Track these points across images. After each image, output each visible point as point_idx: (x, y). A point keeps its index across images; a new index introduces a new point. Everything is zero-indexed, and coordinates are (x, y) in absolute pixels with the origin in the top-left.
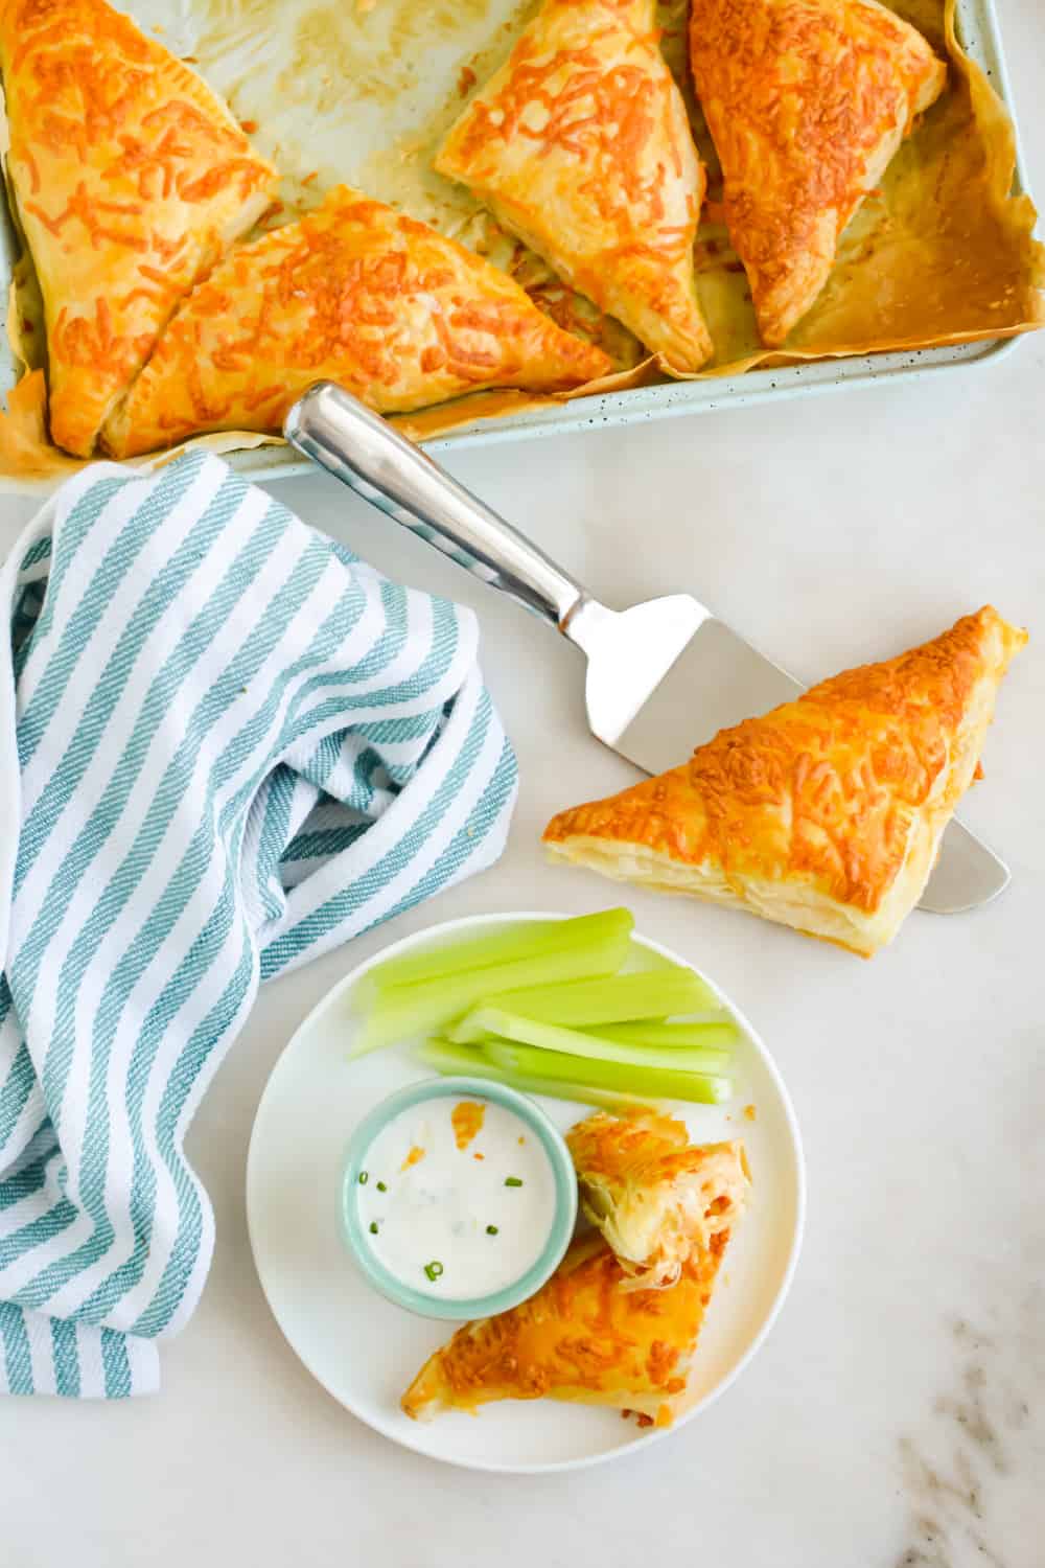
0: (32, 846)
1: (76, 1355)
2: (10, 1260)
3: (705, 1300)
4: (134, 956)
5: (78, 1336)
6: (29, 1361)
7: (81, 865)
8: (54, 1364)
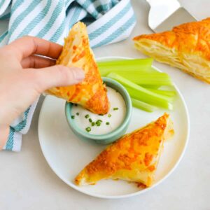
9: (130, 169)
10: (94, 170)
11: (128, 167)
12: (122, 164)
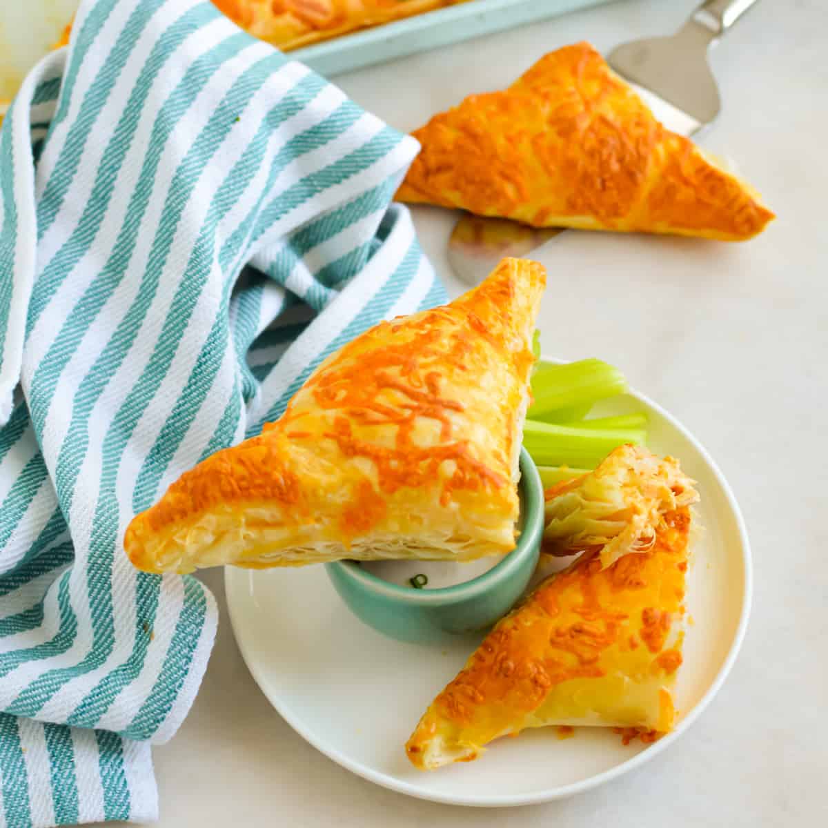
0: (50, 285)
1: (74, 779)
2: (11, 668)
3: (682, 567)
4: (138, 395)
5: (75, 760)
6: (25, 791)
7: (92, 311)
8: (51, 789)
9: (599, 674)
10: (473, 699)
11: (589, 668)
12: (570, 660)
